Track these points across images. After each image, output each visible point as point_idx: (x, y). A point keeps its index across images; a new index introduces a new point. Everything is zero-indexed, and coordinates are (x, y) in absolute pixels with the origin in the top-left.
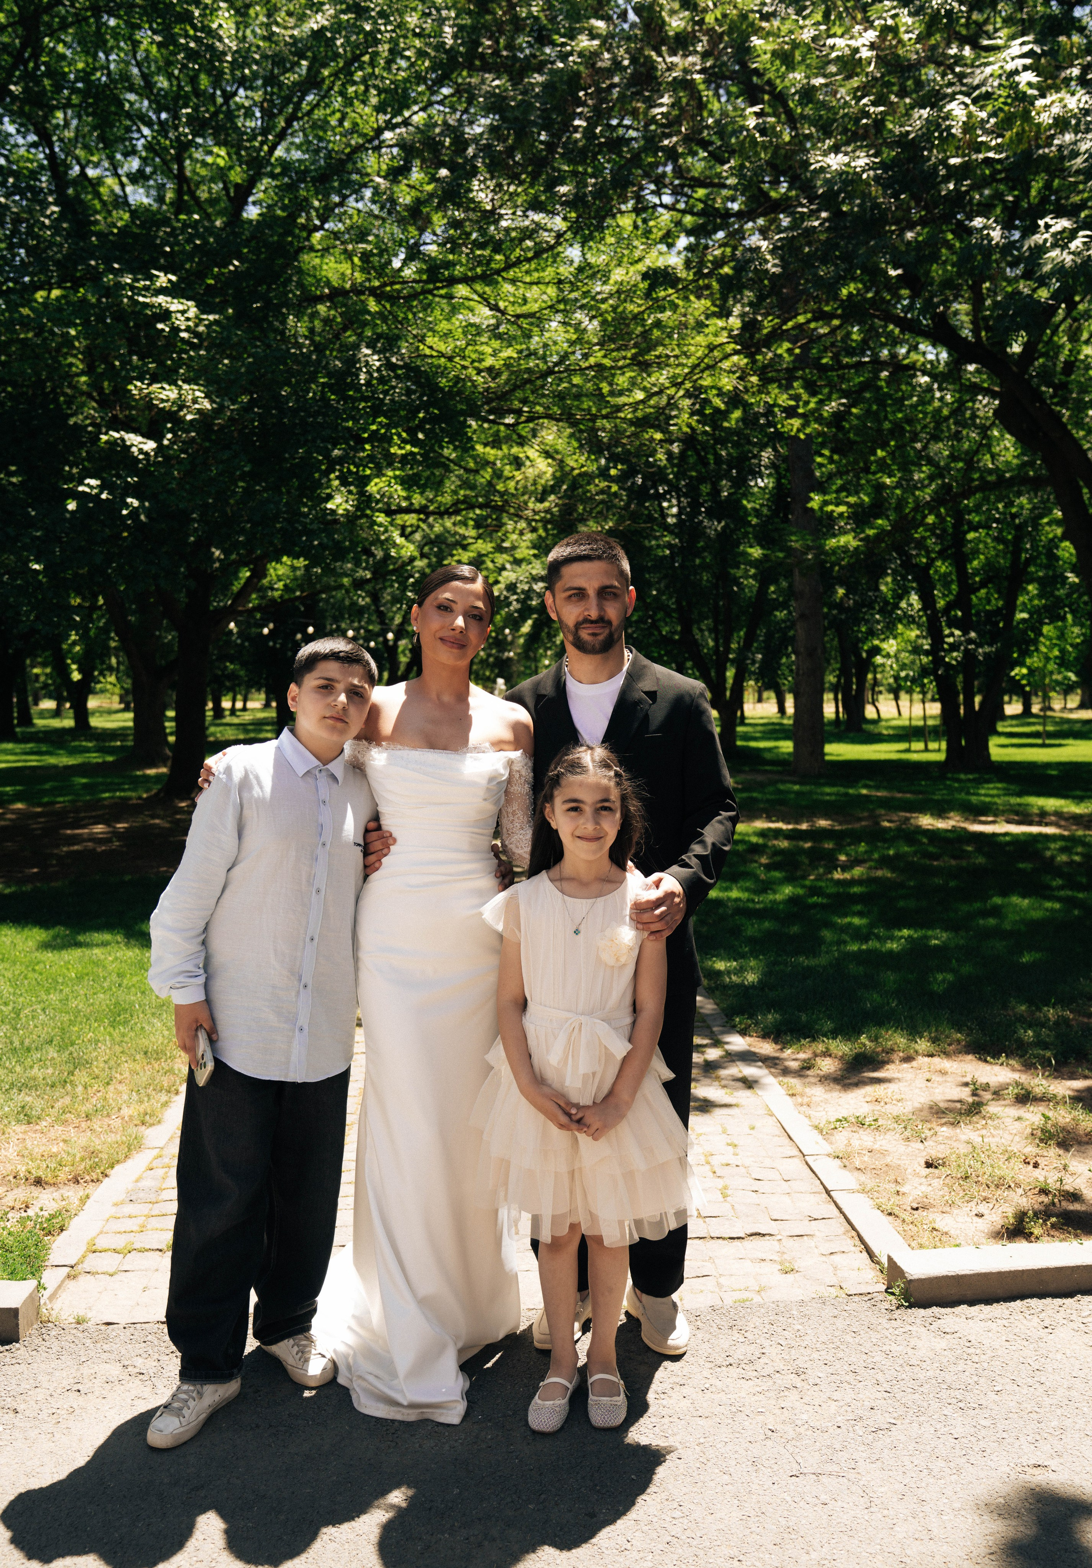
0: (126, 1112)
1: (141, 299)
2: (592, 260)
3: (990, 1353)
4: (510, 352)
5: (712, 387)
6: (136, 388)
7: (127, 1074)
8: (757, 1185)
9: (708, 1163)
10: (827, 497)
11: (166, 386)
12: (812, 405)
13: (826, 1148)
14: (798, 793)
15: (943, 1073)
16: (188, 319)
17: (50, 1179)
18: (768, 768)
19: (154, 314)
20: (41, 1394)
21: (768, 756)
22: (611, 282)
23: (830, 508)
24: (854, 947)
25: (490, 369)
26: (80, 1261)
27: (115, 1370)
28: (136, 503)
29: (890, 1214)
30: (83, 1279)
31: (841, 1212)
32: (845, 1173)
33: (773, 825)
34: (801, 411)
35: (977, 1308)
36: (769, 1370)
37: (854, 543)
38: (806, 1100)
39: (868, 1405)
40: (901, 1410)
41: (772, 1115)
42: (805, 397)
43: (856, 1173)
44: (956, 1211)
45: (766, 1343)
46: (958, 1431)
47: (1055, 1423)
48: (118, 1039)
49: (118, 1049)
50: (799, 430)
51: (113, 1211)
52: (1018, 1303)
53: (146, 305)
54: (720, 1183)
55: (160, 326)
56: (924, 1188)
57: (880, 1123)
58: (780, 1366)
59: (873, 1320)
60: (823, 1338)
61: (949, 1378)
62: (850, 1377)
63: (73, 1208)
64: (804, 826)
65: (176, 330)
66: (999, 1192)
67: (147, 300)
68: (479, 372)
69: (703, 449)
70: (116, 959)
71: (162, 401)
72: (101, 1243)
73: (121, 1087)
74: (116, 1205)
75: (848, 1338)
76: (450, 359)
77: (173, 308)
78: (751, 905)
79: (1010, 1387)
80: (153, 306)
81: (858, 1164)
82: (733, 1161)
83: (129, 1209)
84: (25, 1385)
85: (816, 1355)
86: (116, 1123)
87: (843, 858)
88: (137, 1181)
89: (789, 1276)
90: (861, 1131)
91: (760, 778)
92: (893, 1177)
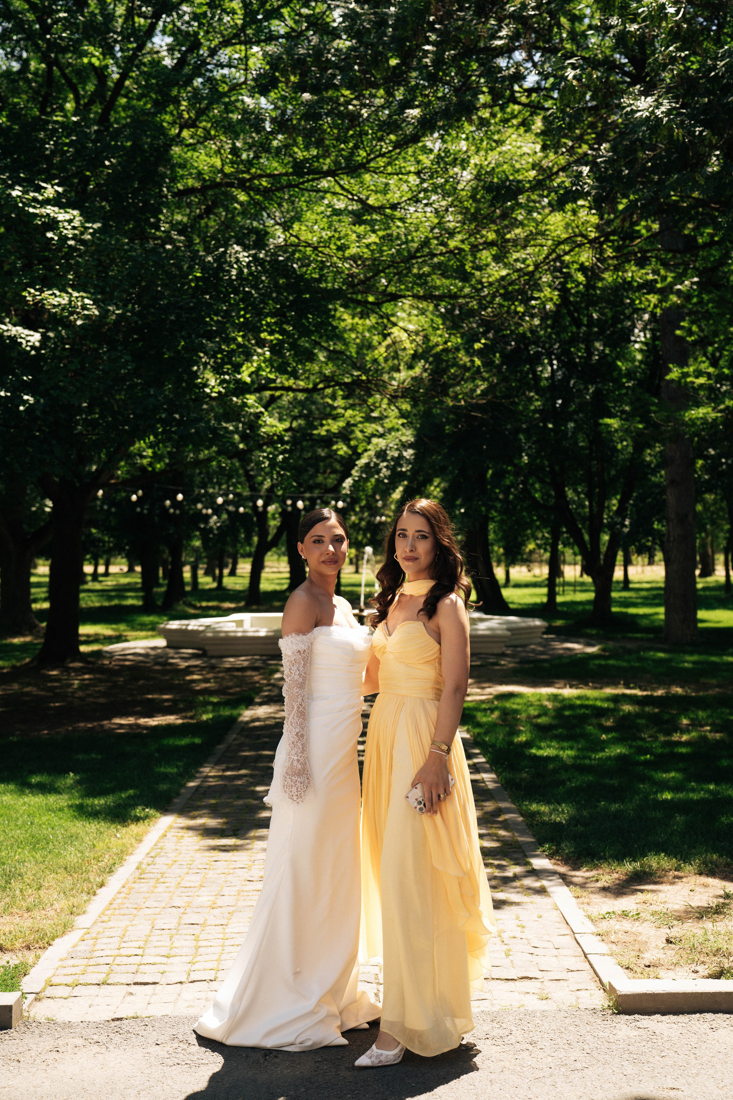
0: (57, 906)
1: (31, 210)
2: (453, 148)
3: (666, 1039)
4: (373, 238)
5: (573, 262)
6: (30, 295)
7: (53, 883)
8: (533, 950)
9: (500, 936)
10: (685, 370)
11: (58, 293)
12: (669, 279)
13: (592, 928)
14: (661, 660)
15: (706, 886)
16: (74, 228)
17: (8, 946)
18: (639, 635)
19: (44, 223)
20: (33, 1053)
21: (645, 622)
22: (472, 165)
23: (689, 380)
24: (668, 796)
25: (354, 258)
26: (43, 990)
27: (80, 1042)
28: (32, 400)
29: (627, 968)
30: (46, 1002)
31: (592, 967)
32: (603, 944)
33: (628, 692)
34: (659, 286)
35: (667, 1017)
36: (513, 1041)
37: (714, 415)
38: (586, 900)
39: (573, 1059)
40: (595, 1062)
41: (557, 909)
42: (662, 272)
43: (611, 945)
44: (677, 969)
45: (514, 1029)
46: (629, 1072)
47: (694, 1071)
48: (41, 859)
49: (43, 867)
50: (656, 306)
51: (60, 963)
52: (698, 1015)
53: (36, 215)
54: (506, 947)
55: (49, 235)
56: (658, 956)
57: (642, 915)
58: (520, 1039)
59: (592, 1020)
60: (555, 1028)
61: (631, 1048)
62: (566, 1047)
63: (30, 961)
64: (660, 692)
65: (64, 239)
66: (716, 958)
67: (37, 211)
68: (344, 259)
69: (576, 310)
70: (25, 803)
71: (54, 306)
72: (55, 980)
73: (50, 891)
74: (61, 960)
75: (571, 1028)
76: (315, 248)
77: (61, 217)
78: (587, 762)
79: (672, 1054)
80: (42, 216)
81: (613, 938)
82: (519, 935)
83: (72, 962)
84: (21, 1049)
85: (546, 1036)
86: (52, 913)
87: (685, 721)
88: (74, 947)
89: (544, 1002)
90: (624, 921)
91: (629, 645)
92: (637, 947)
